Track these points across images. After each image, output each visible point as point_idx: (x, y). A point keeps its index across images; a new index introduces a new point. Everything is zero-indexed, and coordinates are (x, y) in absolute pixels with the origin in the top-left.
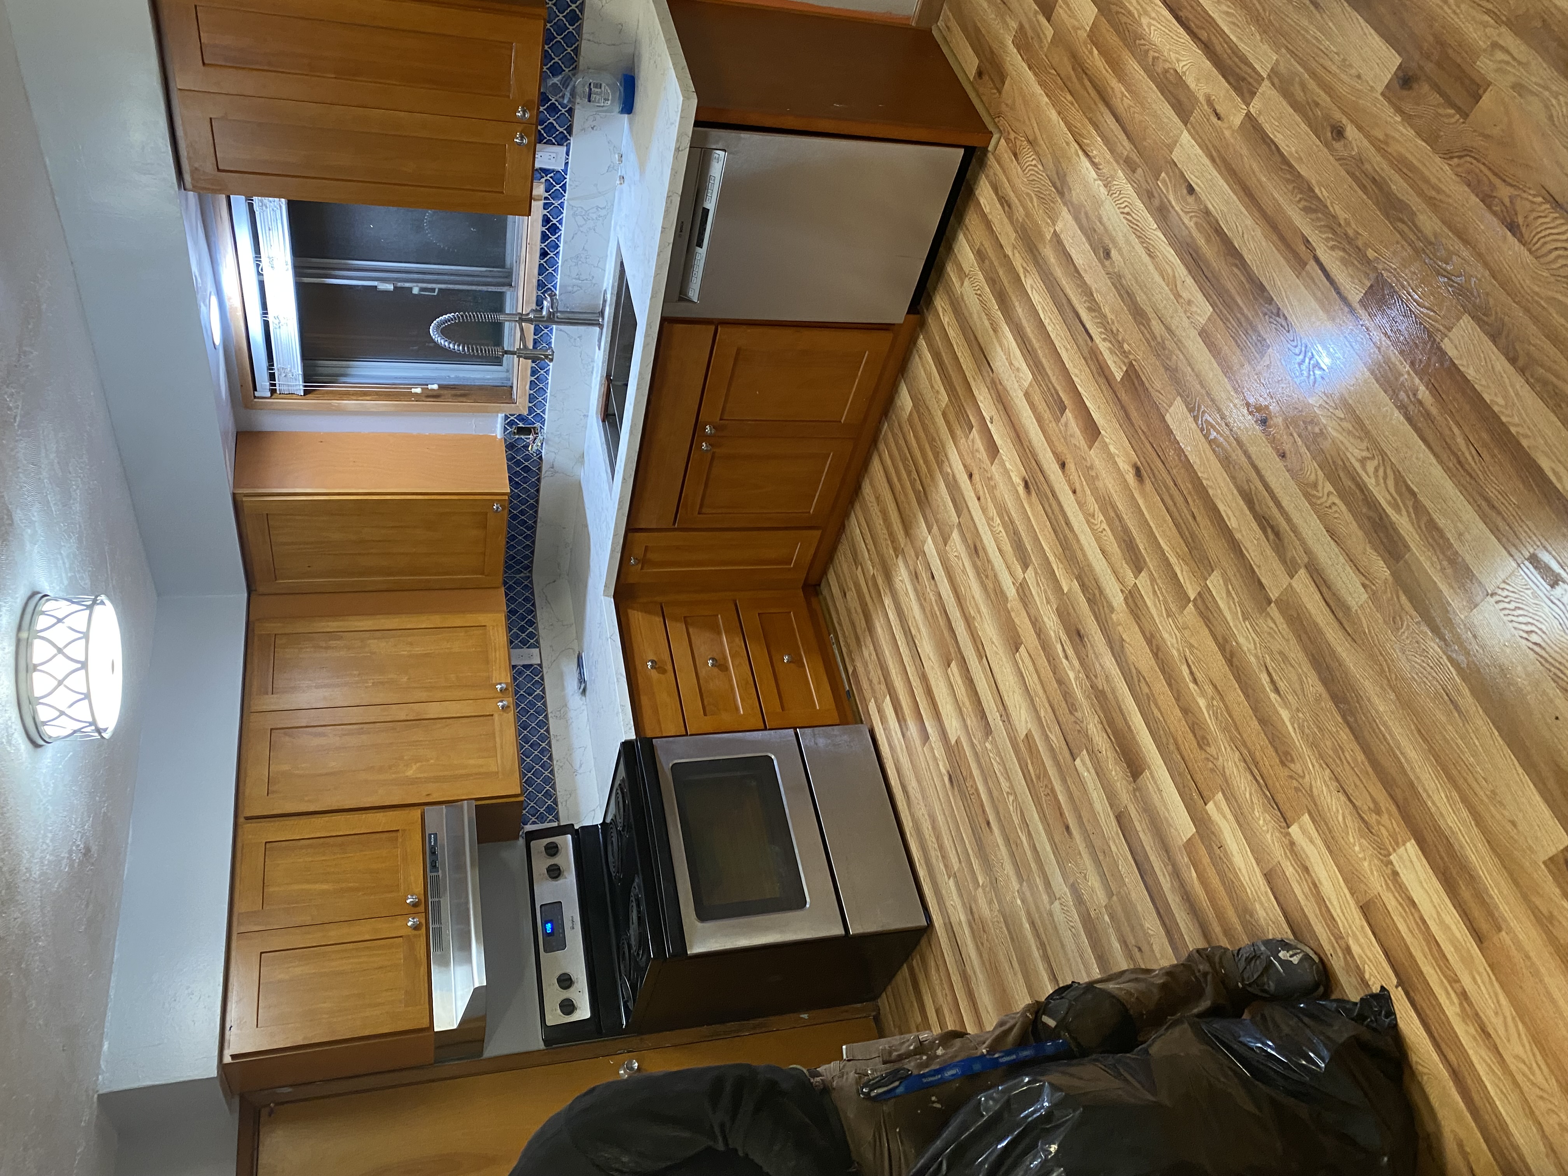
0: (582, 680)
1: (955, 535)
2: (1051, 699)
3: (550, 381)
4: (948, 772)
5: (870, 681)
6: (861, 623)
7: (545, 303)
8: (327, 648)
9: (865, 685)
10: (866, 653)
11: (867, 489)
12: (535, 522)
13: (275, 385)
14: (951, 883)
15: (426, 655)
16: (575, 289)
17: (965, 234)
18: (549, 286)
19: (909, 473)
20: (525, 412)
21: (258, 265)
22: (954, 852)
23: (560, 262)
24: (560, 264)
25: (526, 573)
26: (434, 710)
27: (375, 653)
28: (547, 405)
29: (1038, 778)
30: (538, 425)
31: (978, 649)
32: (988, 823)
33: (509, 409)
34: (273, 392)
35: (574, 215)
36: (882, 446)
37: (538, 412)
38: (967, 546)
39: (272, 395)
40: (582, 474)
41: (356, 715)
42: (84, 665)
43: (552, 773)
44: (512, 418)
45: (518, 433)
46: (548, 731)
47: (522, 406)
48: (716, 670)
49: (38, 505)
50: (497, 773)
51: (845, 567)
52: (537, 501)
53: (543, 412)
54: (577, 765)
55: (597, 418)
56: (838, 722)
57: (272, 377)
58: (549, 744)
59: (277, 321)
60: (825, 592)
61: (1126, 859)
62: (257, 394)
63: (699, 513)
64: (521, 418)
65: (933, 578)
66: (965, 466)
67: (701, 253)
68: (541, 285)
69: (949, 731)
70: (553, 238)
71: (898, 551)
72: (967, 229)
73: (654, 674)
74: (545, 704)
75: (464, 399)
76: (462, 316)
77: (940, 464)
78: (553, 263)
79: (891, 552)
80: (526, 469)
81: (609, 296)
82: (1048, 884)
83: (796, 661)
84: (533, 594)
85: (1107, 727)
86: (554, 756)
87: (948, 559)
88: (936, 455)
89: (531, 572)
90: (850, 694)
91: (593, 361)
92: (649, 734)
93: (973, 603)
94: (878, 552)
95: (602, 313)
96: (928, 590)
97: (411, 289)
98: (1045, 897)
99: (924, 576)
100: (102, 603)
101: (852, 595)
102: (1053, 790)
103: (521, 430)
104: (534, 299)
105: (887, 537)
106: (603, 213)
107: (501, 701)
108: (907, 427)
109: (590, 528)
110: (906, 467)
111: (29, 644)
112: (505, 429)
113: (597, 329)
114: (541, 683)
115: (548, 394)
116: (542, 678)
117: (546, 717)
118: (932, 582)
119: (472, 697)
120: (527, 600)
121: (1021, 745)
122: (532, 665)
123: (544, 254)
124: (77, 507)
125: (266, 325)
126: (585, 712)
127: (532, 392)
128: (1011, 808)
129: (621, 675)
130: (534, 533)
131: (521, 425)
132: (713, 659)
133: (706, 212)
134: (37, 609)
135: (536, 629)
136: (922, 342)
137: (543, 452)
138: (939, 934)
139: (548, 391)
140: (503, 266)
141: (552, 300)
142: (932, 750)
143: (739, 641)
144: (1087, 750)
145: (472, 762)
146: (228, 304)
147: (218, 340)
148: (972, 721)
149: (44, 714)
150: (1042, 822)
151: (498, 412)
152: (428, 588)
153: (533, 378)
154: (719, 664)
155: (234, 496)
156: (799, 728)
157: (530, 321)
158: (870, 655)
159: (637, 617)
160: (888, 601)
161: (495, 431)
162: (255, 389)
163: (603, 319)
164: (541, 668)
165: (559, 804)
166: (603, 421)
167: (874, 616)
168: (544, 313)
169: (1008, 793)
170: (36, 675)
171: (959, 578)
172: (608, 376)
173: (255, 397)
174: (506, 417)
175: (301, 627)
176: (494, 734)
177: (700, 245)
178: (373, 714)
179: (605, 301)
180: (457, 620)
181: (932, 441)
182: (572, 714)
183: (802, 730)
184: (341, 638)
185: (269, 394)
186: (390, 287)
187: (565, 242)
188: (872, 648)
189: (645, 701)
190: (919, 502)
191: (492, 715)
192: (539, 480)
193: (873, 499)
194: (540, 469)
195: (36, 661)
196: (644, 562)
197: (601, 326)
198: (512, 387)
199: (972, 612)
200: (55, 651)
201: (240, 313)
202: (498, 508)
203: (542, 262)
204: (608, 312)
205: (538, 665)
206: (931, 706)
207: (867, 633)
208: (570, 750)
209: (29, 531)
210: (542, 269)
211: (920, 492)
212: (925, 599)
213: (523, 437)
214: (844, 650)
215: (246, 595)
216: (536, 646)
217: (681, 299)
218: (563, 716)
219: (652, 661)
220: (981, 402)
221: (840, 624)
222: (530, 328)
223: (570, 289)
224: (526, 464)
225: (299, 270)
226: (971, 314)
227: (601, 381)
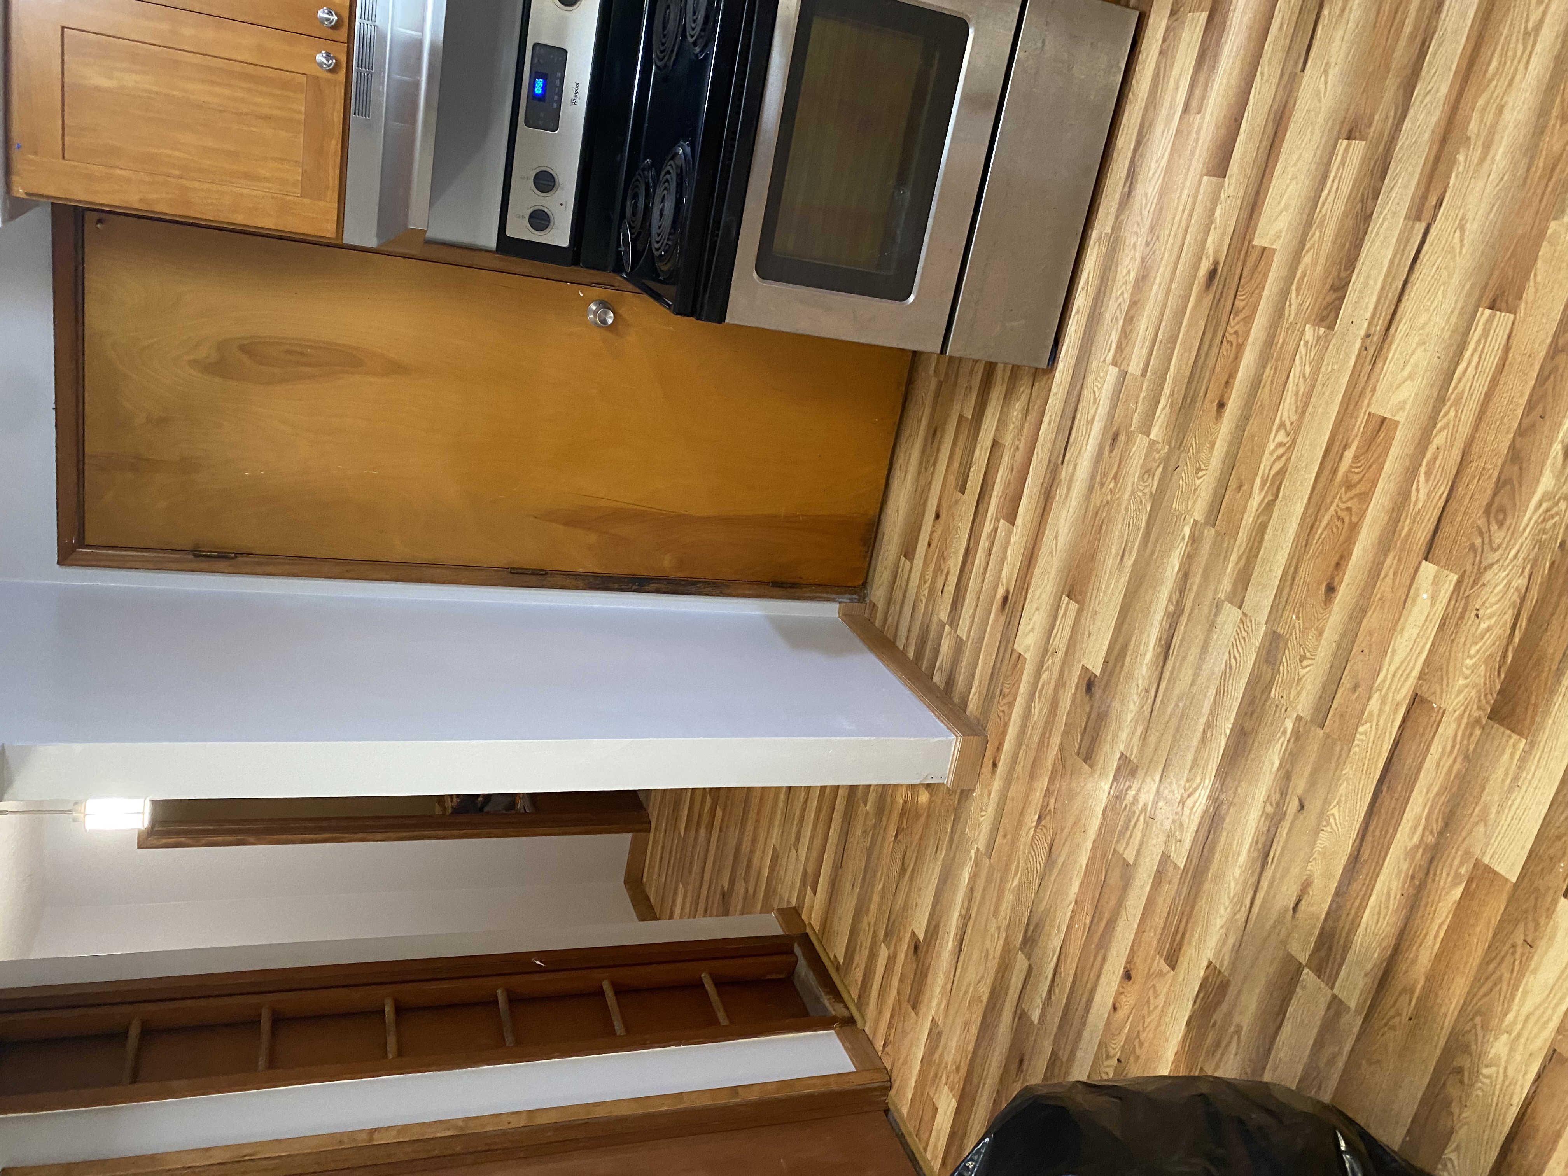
2: (1475, 449)
4: (1216, 263)
14: (1113, 371)
22: (1145, 352)
29: (1349, 486)
31: (1425, 197)
32: (1221, 405)
61: (1379, 738)
69: (1263, 222)
82: (1243, 580)
85: (1525, 615)
93: (1489, 118)
98: (1227, 585)
102: (1354, 528)
121: (1362, 417)
128: (1271, 446)
138: (1054, 389)
142: (1215, 200)
144: (1459, 582)
148: (1314, 264)
150: (1301, 525)
169: (1282, 425)
199: (1473, 127)
206: (1266, 143)
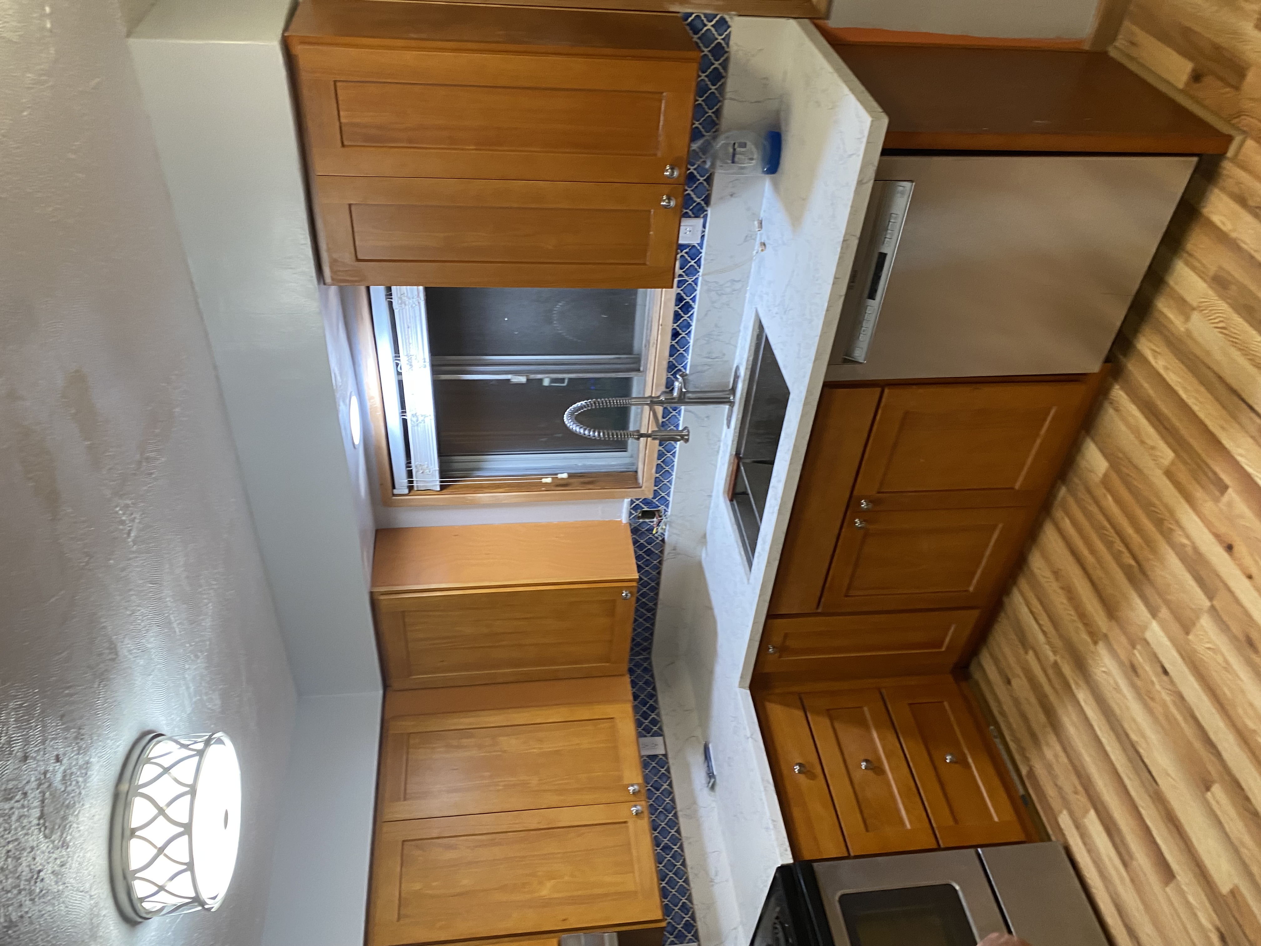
0: (711, 775)
1: (1206, 623)
3: (676, 463)
4: (1217, 929)
5: (1059, 789)
6: (1037, 717)
7: (677, 384)
8: (458, 747)
9: (1050, 792)
10: (1049, 754)
11: (1036, 562)
12: (656, 604)
13: (411, 482)
15: (557, 752)
16: (706, 368)
17: (1187, 264)
18: (680, 367)
19: (1109, 545)
20: (650, 496)
21: (397, 365)
23: (691, 342)
24: (691, 344)
25: (645, 655)
26: (566, 817)
27: (505, 751)
28: (672, 487)
30: (662, 508)
33: (635, 493)
34: (411, 488)
35: (709, 291)
36: (1058, 514)
37: (663, 494)
38: (1234, 639)
39: (410, 491)
40: (704, 555)
41: (489, 823)
42: (187, 829)
43: (686, 881)
44: (637, 502)
45: (643, 517)
46: (678, 831)
47: (647, 490)
48: (870, 773)
49: (156, 629)
50: (636, 892)
51: (1007, 651)
52: (658, 584)
53: (668, 495)
54: (712, 873)
55: (725, 498)
56: (1022, 837)
57: (410, 474)
58: (681, 847)
59: (414, 419)
60: (977, 676)
62: (396, 492)
63: (846, 596)
64: (646, 502)
65: (1166, 672)
66: (1217, 536)
67: (873, 307)
68: (671, 367)
69: (1215, 875)
70: (686, 317)
71: (1095, 636)
72: (1191, 255)
73: (802, 779)
74: (673, 800)
75: (590, 486)
76: (595, 403)
77: (1167, 535)
78: (684, 344)
79: (1085, 637)
80: (649, 552)
81: (742, 372)
83: (960, 761)
84: (652, 676)
86: (689, 862)
87: (1195, 651)
88: (1159, 523)
89: (650, 653)
90: (1026, 799)
91: (720, 441)
92: (807, 855)
94: (1061, 636)
95: (733, 390)
96: (1158, 687)
97: (541, 380)
99: (1147, 669)
100: (220, 741)
101: (1020, 684)
103: (646, 514)
104: (664, 381)
105: (1075, 618)
106: (738, 286)
107: (635, 806)
108: (1100, 492)
109: (717, 611)
110: (1104, 538)
111: (128, 805)
112: (631, 514)
113: (727, 407)
114: (667, 776)
115: (674, 477)
116: (668, 770)
117: (675, 815)
118: (1165, 678)
119: (604, 801)
120: (647, 683)
122: (656, 756)
123: (675, 334)
124: (208, 622)
125: (405, 422)
126: (716, 810)
127: (658, 475)
129: (769, 783)
130: (654, 615)
131: (646, 509)
132: (866, 761)
133: (883, 257)
134: (144, 756)
135: (658, 715)
136: (1118, 393)
137: (666, 534)
139: (674, 474)
140: (630, 353)
141: (684, 380)
143: (892, 738)
145: (608, 879)
146: (368, 404)
147: (357, 438)
149: (140, 889)
151: (623, 498)
152: (555, 678)
153: (659, 462)
154: (875, 767)
155: (372, 594)
156: (981, 846)
157: (661, 403)
158: (1056, 756)
159: (776, 711)
160: (1082, 695)
161: (620, 517)
162: (394, 487)
163: (734, 397)
164: (667, 758)
165: (698, 919)
166: (731, 500)
167: (1060, 712)
168: (675, 394)
170: (134, 843)
171: (1217, 676)
172: (737, 454)
173: (394, 495)
174: (632, 502)
175: (433, 725)
176: (629, 844)
177: (872, 296)
178: (506, 822)
179: (736, 377)
180: (584, 713)
181: (1149, 508)
182: (702, 812)
183: (986, 849)
184: (471, 736)
185: (406, 491)
186: (523, 379)
187: (698, 320)
188: (1058, 748)
189: (797, 813)
190: (1131, 578)
191: (625, 822)
192: (660, 563)
193: (1048, 574)
194: (662, 552)
195: (134, 825)
196: (782, 650)
197: (732, 404)
198: (636, 472)
200: (155, 811)
201: (380, 413)
202: (626, 595)
203: (674, 343)
204: (741, 387)
205: (663, 755)
206: (1176, 836)
207: (1049, 729)
208: (703, 855)
209: (142, 662)
210: (673, 350)
211: (1130, 566)
212: (1153, 699)
213: (647, 520)
214: (1012, 745)
215: (381, 692)
216: (660, 733)
217: (846, 361)
218: (693, 815)
219: (800, 765)
220: (1241, 455)
221: (1003, 714)
222: (659, 409)
223: (700, 368)
224: (649, 547)
225: (436, 369)
226: (1208, 353)
227: (730, 460)
